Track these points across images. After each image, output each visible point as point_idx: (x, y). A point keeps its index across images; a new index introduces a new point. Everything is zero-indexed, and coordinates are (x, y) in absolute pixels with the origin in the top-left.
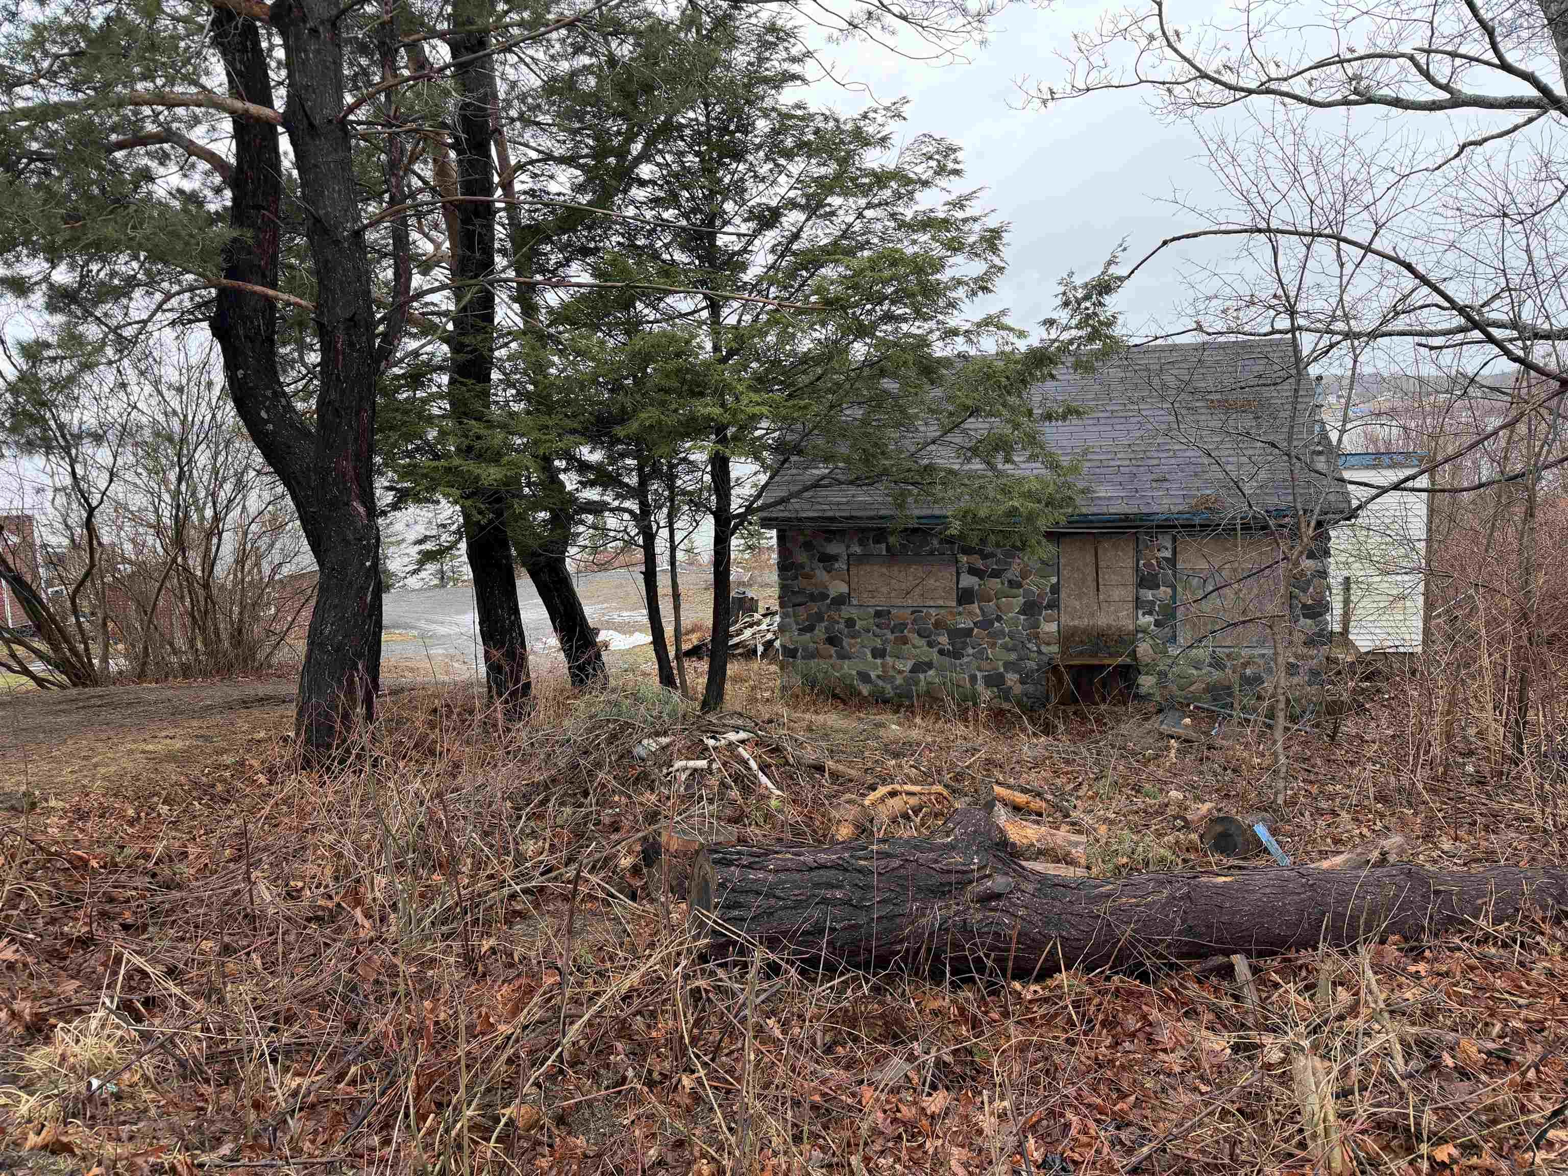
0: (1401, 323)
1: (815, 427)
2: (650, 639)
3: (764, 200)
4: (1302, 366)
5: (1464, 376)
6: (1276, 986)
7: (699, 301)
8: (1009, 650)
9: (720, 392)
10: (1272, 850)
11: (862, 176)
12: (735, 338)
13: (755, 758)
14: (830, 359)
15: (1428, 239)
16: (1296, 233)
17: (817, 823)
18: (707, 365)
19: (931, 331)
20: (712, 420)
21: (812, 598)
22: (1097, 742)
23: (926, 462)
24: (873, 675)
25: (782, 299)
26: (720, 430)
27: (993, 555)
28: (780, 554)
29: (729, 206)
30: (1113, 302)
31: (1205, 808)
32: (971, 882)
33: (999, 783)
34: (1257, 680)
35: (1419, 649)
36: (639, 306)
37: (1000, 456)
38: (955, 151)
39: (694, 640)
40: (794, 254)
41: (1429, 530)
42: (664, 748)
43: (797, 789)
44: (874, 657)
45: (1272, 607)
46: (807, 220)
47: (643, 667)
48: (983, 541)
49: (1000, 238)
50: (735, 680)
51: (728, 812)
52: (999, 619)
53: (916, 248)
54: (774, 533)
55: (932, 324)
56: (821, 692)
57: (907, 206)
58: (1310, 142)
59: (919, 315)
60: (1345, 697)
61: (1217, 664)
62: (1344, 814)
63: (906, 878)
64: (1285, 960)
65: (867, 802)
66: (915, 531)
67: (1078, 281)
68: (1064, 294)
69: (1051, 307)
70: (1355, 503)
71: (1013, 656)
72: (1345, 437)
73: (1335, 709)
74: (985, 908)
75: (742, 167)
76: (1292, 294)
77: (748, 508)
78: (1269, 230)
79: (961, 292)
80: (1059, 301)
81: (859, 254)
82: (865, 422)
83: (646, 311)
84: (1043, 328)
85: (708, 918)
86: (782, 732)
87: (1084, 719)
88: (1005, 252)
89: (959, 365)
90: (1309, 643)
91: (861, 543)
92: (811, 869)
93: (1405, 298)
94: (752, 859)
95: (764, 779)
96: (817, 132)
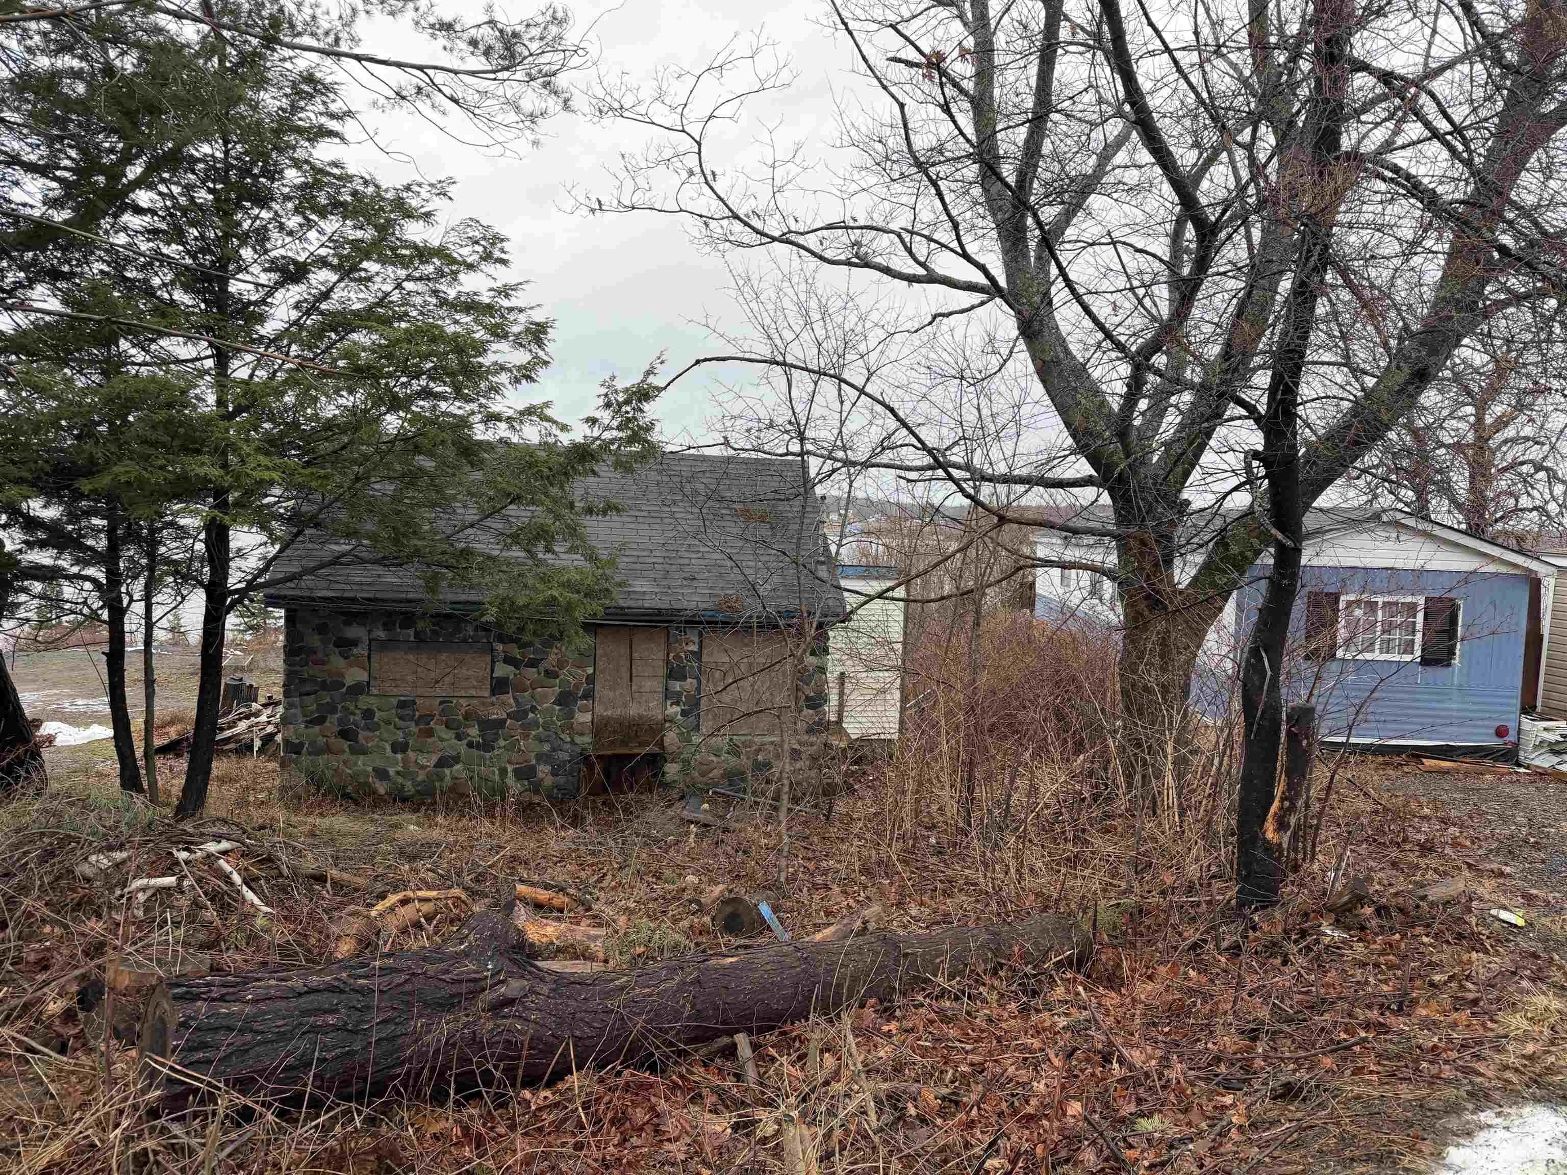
0: (885, 458)
1: (336, 500)
2: (110, 733)
3: (290, 254)
4: (809, 485)
5: (932, 506)
6: (773, 1059)
7: (203, 348)
8: (541, 741)
9: (221, 452)
10: (773, 927)
11: (402, 247)
12: (245, 394)
13: (239, 872)
14: (356, 429)
15: (906, 388)
16: (806, 369)
17: (313, 941)
18: (207, 420)
19: (473, 413)
20: (210, 481)
21: (324, 686)
22: (623, 831)
23: (463, 545)
24: (392, 771)
25: (305, 359)
26: (220, 493)
27: (530, 644)
28: (288, 636)
29: (247, 253)
30: (651, 410)
31: (718, 890)
32: (484, 990)
33: (522, 881)
34: (767, 765)
35: (895, 737)
36: (124, 345)
37: (541, 546)
38: (502, 240)
39: (173, 733)
40: (322, 313)
41: (905, 633)
42: (118, 865)
43: (291, 903)
44: (394, 751)
45: (780, 699)
46: (339, 281)
47: (100, 767)
48: (521, 630)
49: (545, 333)
50: (222, 780)
51: (202, 936)
52: (533, 709)
53: (458, 329)
54: (282, 613)
55: (474, 406)
56: (329, 791)
57: (450, 285)
58: (820, 292)
59: (459, 394)
60: (838, 780)
61: (734, 751)
62: (834, 887)
63: (411, 993)
64: (781, 1034)
65: (374, 913)
66: (448, 616)
67: (620, 385)
68: (606, 395)
69: (593, 406)
70: (849, 609)
71: (546, 747)
72: (842, 550)
73: (829, 791)
74: (496, 1015)
75: (265, 214)
76: (803, 422)
77: (249, 583)
78: (784, 364)
79: (504, 378)
80: (601, 401)
81: (396, 325)
82: (396, 499)
83: (133, 351)
84: (586, 426)
85: (163, 1065)
86: (277, 839)
87: (612, 807)
88: (550, 347)
89: (501, 450)
90: (810, 731)
91: (386, 627)
92: (300, 995)
93: (889, 437)
94: (224, 991)
95: (250, 895)
96: (354, 193)
